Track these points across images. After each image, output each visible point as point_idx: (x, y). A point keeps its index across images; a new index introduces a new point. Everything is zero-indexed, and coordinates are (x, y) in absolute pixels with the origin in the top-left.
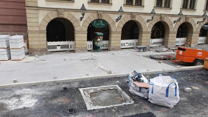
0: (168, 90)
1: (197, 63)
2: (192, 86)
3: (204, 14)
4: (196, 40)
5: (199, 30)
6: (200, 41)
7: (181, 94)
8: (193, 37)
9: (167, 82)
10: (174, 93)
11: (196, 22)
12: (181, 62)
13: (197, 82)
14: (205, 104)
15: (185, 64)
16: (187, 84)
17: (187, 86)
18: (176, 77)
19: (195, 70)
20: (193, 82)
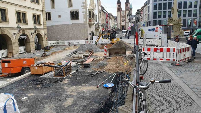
0: (6, 108)
1: (25, 71)
2: (27, 94)
3: (18, 26)
4: (17, 50)
5: (17, 41)
6: (21, 50)
7: (20, 106)
8: (13, 48)
9: (2, 100)
10: (13, 109)
11: (13, 34)
12: (9, 74)
13: (31, 88)
14: (43, 106)
15: (14, 75)
16: (22, 94)
17: (22, 96)
18: (9, 91)
19: (25, 78)
20: (27, 90)
